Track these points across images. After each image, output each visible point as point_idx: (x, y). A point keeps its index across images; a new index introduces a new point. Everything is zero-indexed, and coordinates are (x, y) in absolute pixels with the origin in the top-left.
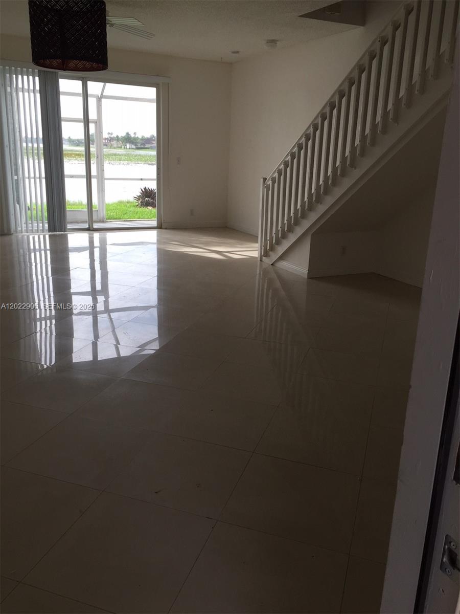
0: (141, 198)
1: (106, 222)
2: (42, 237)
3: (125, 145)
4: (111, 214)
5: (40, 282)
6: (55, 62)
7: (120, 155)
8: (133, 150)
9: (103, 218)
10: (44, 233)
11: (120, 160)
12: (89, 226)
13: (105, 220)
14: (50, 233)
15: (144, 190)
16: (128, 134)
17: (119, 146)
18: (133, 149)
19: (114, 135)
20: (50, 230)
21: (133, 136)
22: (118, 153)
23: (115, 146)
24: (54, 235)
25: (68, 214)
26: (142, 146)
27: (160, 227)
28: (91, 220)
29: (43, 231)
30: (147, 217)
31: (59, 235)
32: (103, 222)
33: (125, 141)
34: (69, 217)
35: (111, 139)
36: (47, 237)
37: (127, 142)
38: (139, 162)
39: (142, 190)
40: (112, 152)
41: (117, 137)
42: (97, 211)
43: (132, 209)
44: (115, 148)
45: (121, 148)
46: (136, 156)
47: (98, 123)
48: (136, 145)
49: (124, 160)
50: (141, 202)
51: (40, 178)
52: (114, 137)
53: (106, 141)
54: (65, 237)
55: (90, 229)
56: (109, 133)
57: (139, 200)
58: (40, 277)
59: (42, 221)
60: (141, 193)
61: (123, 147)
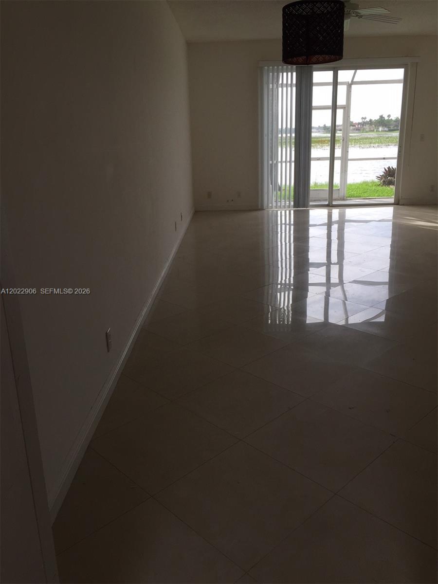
0: (385, 177)
1: (346, 200)
2: (288, 212)
3: (378, 129)
4: (352, 193)
5: (284, 246)
6: (300, 59)
7: (371, 139)
8: (385, 133)
9: (344, 197)
10: (290, 209)
11: (371, 143)
12: (329, 202)
13: (345, 198)
14: (295, 209)
15: (387, 169)
16: (381, 117)
17: (372, 129)
18: (386, 131)
19: (368, 120)
20: (295, 206)
21: (386, 118)
22: (369, 136)
23: (367, 130)
24: (298, 210)
25: (311, 193)
26: (396, 128)
27: (397, 203)
28: (331, 198)
29: (289, 207)
30: (387, 195)
31: (302, 210)
32: (344, 200)
33: (378, 124)
34: (312, 195)
35: (363, 124)
36: (292, 212)
37: (380, 126)
38: (390, 144)
39: (385, 169)
40: (363, 136)
41: (371, 120)
42: (339, 190)
43: (374, 188)
44: (367, 132)
45: (374, 131)
46: (388, 138)
47: (347, 108)
48: (388, 128)
49: (375, 143)
50: (384, 181)
51: (290, 162)
52: (367, 121)
53: (359, 126)
54: (308, 212)
55: (330, 206)
56: (363, 118)
57: (382, 179)
58: (284, 243)
59: (289, 199)
60: (384, 173)
61: (375, 130)
